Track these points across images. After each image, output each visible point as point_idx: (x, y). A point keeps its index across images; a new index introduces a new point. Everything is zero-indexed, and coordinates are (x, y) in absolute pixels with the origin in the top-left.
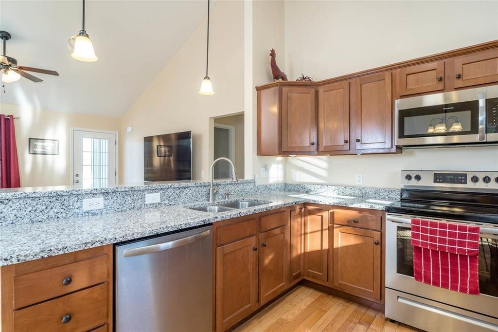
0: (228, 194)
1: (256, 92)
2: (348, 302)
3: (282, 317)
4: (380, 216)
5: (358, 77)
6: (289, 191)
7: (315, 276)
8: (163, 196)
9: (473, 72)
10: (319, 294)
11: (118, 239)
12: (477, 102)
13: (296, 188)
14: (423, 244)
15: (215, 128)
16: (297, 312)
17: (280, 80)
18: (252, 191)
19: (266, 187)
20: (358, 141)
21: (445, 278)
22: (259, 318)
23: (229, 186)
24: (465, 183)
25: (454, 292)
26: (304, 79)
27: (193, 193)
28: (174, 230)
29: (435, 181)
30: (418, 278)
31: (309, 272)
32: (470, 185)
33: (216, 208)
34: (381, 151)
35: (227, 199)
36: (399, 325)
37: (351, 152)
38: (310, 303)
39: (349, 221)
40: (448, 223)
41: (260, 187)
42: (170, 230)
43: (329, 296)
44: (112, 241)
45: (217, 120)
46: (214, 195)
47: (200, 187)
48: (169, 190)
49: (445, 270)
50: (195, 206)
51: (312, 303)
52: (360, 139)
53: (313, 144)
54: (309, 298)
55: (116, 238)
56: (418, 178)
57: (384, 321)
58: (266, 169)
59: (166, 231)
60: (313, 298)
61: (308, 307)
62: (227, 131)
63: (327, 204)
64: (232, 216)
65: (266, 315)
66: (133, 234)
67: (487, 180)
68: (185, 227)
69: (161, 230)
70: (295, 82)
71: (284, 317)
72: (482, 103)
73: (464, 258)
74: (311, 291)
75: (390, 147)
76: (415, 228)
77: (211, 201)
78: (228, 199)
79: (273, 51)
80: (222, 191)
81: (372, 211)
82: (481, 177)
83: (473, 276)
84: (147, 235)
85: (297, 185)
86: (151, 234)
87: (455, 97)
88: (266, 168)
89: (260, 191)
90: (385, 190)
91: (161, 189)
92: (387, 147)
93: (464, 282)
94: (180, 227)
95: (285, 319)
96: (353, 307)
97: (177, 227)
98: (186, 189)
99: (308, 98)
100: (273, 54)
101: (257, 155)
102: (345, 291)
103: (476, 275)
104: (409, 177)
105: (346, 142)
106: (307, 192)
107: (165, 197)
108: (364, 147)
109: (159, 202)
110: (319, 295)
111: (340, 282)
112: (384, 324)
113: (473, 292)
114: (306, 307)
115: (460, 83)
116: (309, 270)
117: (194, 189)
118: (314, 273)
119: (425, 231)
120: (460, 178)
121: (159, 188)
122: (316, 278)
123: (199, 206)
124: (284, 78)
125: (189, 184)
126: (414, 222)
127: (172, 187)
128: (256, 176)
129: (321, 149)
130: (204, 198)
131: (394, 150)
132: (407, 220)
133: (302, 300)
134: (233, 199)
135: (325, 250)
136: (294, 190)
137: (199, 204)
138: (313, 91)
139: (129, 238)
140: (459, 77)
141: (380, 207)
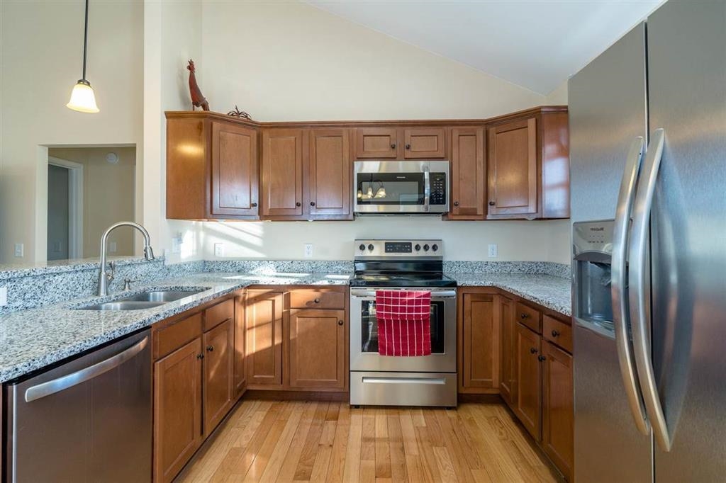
0: (129, 281)
1: (166, 120)
2: (306, 402)
3: (235, 446)
4: (343, 292)
5: (312, 126)
6: (211, 271)
7: (264, 382)
8: (11, 294)
9: (419, 145)
10: (269, 405)
11: (20, 370)
12: (424, 174)
13: (221, 267)
14: (386, 315)
15: (49, 165)
16: (252, 434)
17: (200, 109)
18: (161, 275)
19: (180, 266)
20: (312, 204)
21: (405, 346)
22: (201, 458)
23: (128, 268)
24: (411, 251)
25: (412, 358)
26: (239, 114)
27: (68, 283)
28: (105, 341)
29: (386, 251)
30: (383, 353)
31: (256, 378)
32: (414, 254)
33: (118, 305)
34: (338, 218)
35: (127, 290)
36: (364, 408)
37: (303, 218)
38: (263, 418)
39: (308, 303)
40: (407, 291)
41: (172, 268)
42: (100, 342)
43: (284, 402)
44: (10, 374)
45: (54, 151)
46: (108, 283)
47: (80, 273)
48: (25, 280)
49: (404, 338)
50: (79, 304)
51: (265, 418)
52: (315, 202)
53: (254, 205)
54: (258, 412)
55: (17, 369)
56: (371, 248)
57: (349, 410)
58: (179, 240)
59: (94, 344)
60: (265, 410)
61: (263, 423)
62: (66, 170)
63: (281, 284)
64: (176, 311)
65: (209, 451)
66: (45, 357)
67: (426, 248)
68: (120, 336)
69: (87, 344)
70: (224, 116)
71: (236, 445)
72: (427, 176)
73: (418, 322)
74: (258, 403)
75: (348, 213)
76: (380, 301)
77: (102, 294)
78: (130, 289)
79: (191, 63)
80: (118, 277)
81: (332, 288)
82: (422, 245)
83: (426, 338)
84: (65, 356)
85: (224, 262)
86: (72, 354)
87: (402, 167)
88: (179, 238)
89: (171, 274)
90: (338, 263)
91: (9, 280)
92: (344, 213)
93: (420, 346)
94: (112, 335)
95: (239, 446)
96: (313, 407)
97: (109, 336)
98: (56, 278)
99: (246, 142)
100: (191, 67)
101: (167, 218)
102: (304, 390)
103: (428, 336)
104: (362, 247)
105: (298, 205)
106: (239, 271)
107: (16, 295)
108: (320, 212)
109: (5, 304)
110: (271, 405)
111: (298, 379)
112: (350, 413)
113: (426, 353)
114: (259, 424)
115: (408, 154)
116: (255, 376)
117: (70, 276)
118: (263, 378)
119: (388, 301)
120: (405, 247)
121: (6, 277)
122: (265, 384)
123: (86, 305)
124: (205, 107)
125: (63, 268)
126: (379, 294)
127: (32, 273)
128: (166, 251)
129: (266, 212)
130: (88, 291)
131: (351, 217)
132: (371, 293)
133: (251, 417)
134: (137, 289)
135: (277, 345)
136: (218, 270)
137: (86, 302)
138: (254, 133)
139: (39, 365)
140: (408, 148)
141: (345, 283)
